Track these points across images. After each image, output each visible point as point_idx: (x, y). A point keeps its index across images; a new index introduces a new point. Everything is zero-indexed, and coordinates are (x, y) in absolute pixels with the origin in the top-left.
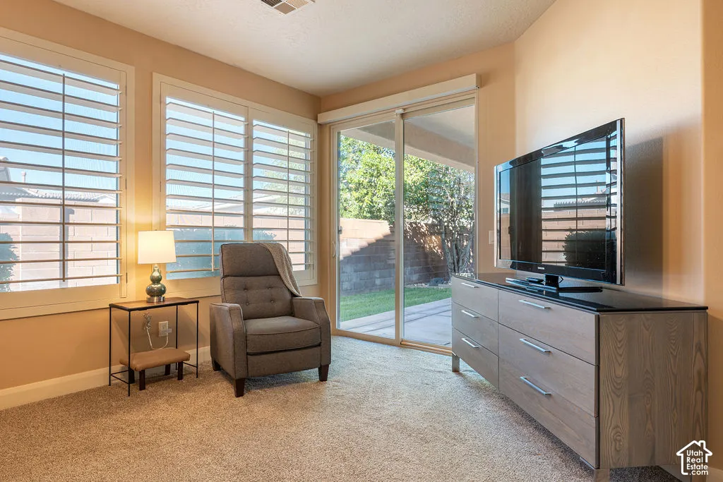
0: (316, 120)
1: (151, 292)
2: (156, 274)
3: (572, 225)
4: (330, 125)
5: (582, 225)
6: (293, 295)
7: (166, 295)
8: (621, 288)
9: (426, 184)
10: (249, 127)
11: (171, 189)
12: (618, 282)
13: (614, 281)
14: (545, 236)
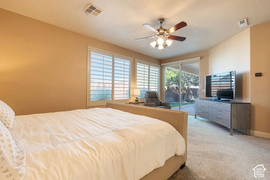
0: (160, 65)
1: (136, 101)
2: (137, 97)
3: (219, 88)
4: (163, 66)
5: (222, 88)
6: (160, 102)
7: (138, 101)
8: (235, 100)
9: (177, 77)
10: (149, 68)
11: (138, 81)
12: (234, 99)
13: (233, 99)
14: (212, 90)
